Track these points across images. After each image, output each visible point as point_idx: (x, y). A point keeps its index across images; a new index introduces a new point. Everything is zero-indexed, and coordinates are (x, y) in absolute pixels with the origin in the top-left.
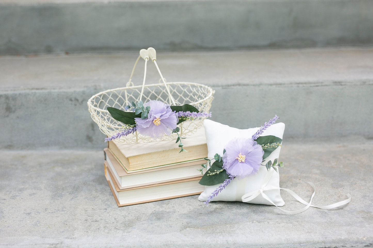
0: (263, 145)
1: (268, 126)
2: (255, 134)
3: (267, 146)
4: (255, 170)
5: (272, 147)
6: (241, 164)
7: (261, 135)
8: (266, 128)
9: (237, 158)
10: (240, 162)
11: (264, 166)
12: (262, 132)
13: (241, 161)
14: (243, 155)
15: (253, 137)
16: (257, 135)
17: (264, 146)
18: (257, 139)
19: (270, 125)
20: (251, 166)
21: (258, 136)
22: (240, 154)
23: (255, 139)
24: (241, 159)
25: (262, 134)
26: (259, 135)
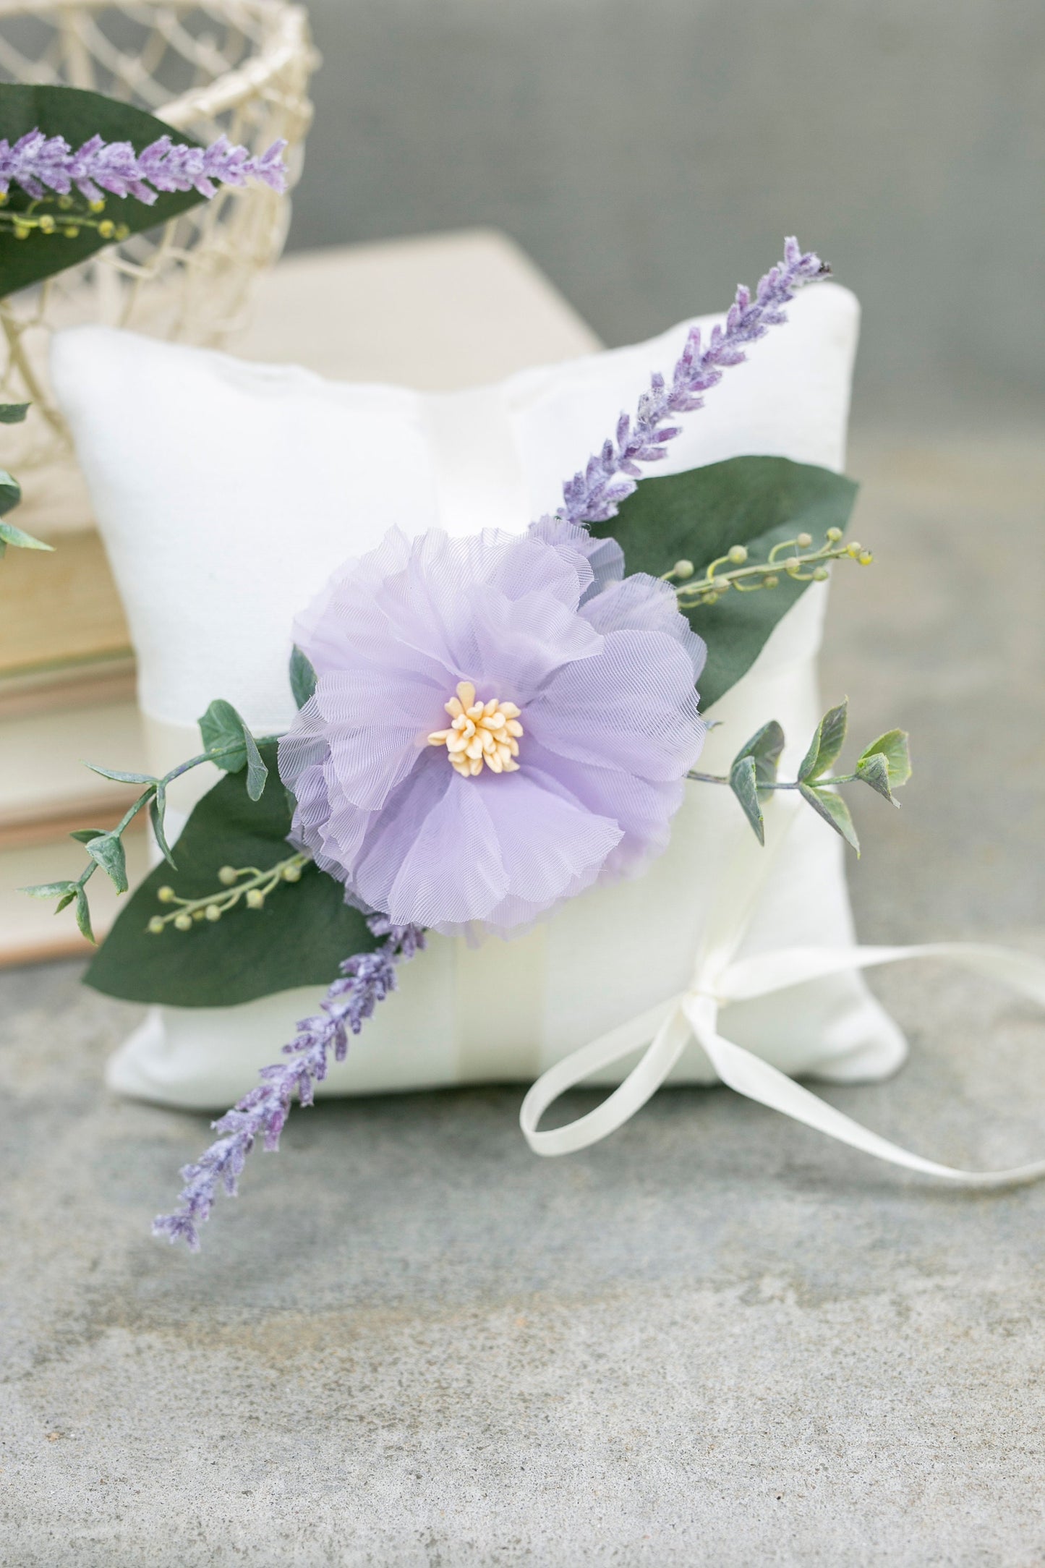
0: (685, 567)
1: (718, 368)
2: (590, 469)
3: (723, 581)
4: (632, 843)
5: (773, 581)
6: (474, 797)
7: (650, 470)
8: (700, 386)
9: (435, 737)
10: (471, 777)
11: (718, 780)
12: (665, 435)
13: (476, 769)
14: (493, 702)
15: (572, 490)
16: (611, 472)
17: (698, 573)
18: (613, 511)
19: (742, 348)
20: (592, 803)
21: (623, 482)
22: (466, 689)
23: (596, 516)
24: (475, 754)
25: (660, 454)
26: (637, 471)
